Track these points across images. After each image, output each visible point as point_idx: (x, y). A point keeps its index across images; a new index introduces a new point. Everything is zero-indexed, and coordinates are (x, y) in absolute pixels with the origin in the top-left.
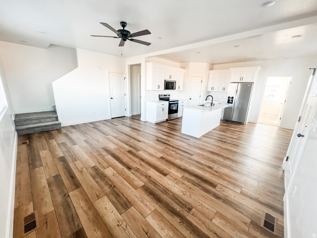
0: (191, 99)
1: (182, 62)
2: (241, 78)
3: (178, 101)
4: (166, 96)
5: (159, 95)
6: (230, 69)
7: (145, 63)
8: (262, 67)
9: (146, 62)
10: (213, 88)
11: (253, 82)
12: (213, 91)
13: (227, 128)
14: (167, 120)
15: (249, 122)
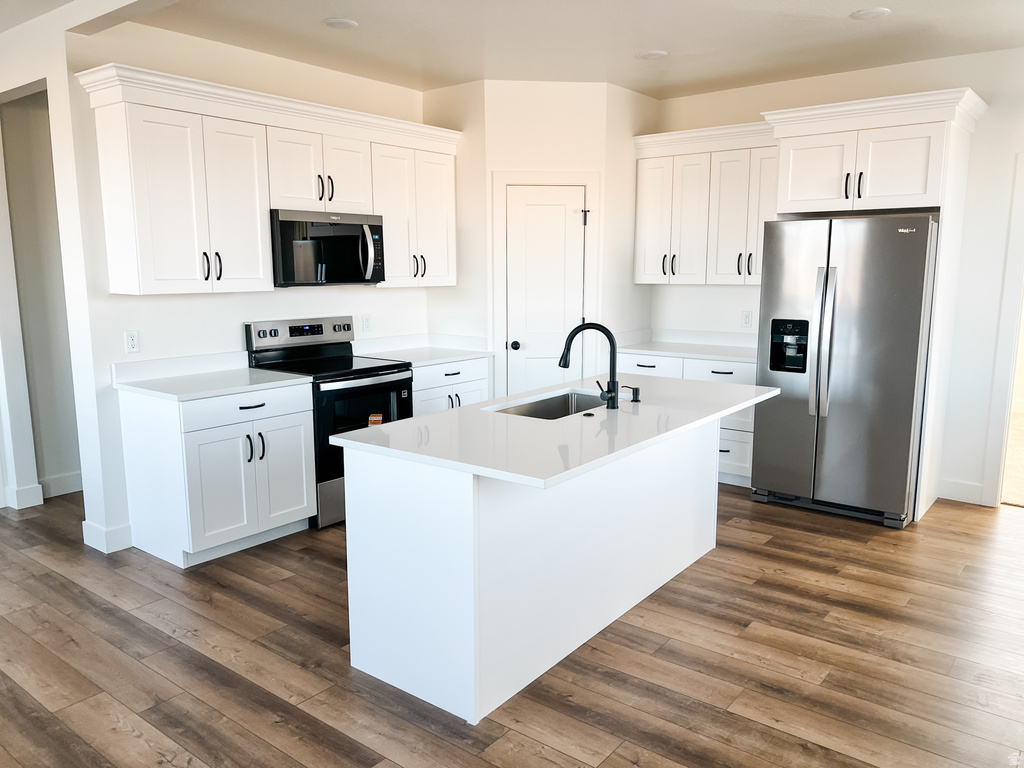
0: (516, 346)
1: (431, 78)
2: (852, 183)
3: (406, 366)
4: (316, 329)
5: (248, 328)
6: (769, 116)
7: (72, 80)
8: (988, 98)
9: (75, 67)
10: (669, 264)
11: (937, 209)
12: (674, 280)
13: (771, 570)
14: (313, 521)
15: (941, 503)
